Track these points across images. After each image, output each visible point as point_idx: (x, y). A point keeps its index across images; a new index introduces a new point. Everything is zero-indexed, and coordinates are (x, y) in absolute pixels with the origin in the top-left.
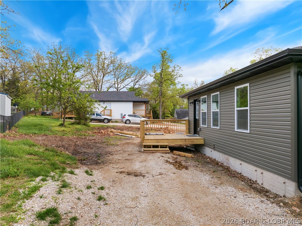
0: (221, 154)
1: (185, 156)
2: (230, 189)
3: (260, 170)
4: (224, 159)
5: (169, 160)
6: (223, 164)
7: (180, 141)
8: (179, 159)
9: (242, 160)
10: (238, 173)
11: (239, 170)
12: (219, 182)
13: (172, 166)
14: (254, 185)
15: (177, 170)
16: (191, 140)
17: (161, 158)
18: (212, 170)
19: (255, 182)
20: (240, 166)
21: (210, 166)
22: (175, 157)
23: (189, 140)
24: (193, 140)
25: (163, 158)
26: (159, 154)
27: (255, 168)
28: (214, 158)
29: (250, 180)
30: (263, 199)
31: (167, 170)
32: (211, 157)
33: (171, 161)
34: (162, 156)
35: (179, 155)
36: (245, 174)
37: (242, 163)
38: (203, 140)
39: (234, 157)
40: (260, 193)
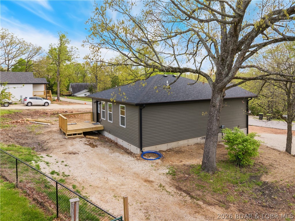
0: (113, 136)
1: (93, 139)
2: (117, 154)
3: (130, 144)
4: (115, 139)
5: (86, 143)
6: (114, 141)
7: (89, 129)
8: (91, 141)
9: (123, 140)
10: (121, 146)
11: (122, 145)
12: (113, 151)
13: (89, 146)
14: (127, 151)
15: (92, 148)
16: (96, 128)
17: (81, 142)
18: (109, 145)
19: (128, 149)
20: (122, 142)
21: (108, 143)
22: (88, 140)
23: (95, 128)
24: (97, 128)
25: (82, 142)
26: (78, 139)
27: (128, 143)
28: (110, 138)
29: (126, 149)
30: (129, 156)
31: (88, 149)
32: (108, 137)
33: (88, 143)
34: (81, 141)
35: (90, 138)
36: (124, 146)
37: (123, 141)
38: (103, 127)
39: (120, 138)
40: (129, 154)
